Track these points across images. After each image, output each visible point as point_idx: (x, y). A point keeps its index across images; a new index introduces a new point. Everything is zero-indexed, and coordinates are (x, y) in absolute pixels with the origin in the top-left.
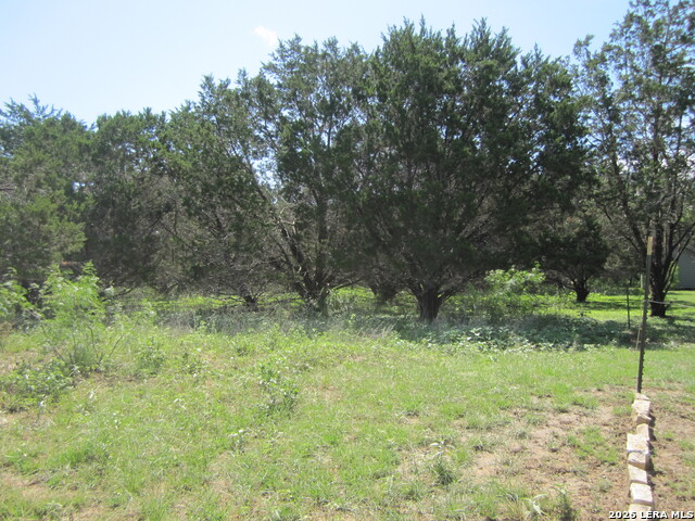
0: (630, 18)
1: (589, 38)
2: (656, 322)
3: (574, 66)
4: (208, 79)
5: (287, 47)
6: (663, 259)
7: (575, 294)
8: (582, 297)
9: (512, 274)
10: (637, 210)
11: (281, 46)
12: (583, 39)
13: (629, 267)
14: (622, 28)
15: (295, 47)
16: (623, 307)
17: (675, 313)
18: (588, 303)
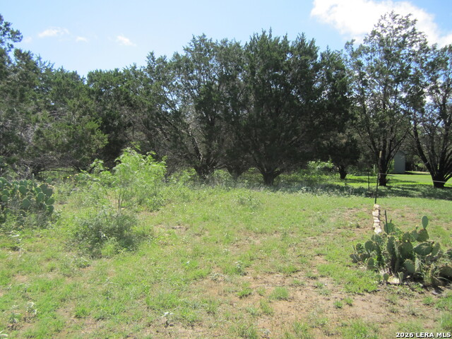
0: (374, 33)
1: (353, 41)
2: (382, 188)
3: (345, 55)
4: (152, 54)
5: (197, 39)
6: (386, 156)
7: (339, 174)
8: (343, 177)
9: (319, 163)
10: (374, 132)
11: (194, 38)
12: (350, 41)
13: (368, 161)
14: (370, 37)
15: (203, 39)
16: (366, 182)
17: (391, 185)
18: (346, 179)
